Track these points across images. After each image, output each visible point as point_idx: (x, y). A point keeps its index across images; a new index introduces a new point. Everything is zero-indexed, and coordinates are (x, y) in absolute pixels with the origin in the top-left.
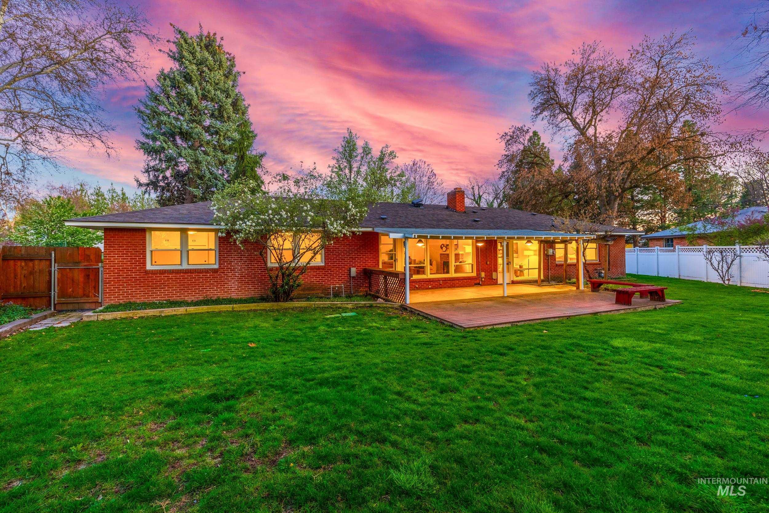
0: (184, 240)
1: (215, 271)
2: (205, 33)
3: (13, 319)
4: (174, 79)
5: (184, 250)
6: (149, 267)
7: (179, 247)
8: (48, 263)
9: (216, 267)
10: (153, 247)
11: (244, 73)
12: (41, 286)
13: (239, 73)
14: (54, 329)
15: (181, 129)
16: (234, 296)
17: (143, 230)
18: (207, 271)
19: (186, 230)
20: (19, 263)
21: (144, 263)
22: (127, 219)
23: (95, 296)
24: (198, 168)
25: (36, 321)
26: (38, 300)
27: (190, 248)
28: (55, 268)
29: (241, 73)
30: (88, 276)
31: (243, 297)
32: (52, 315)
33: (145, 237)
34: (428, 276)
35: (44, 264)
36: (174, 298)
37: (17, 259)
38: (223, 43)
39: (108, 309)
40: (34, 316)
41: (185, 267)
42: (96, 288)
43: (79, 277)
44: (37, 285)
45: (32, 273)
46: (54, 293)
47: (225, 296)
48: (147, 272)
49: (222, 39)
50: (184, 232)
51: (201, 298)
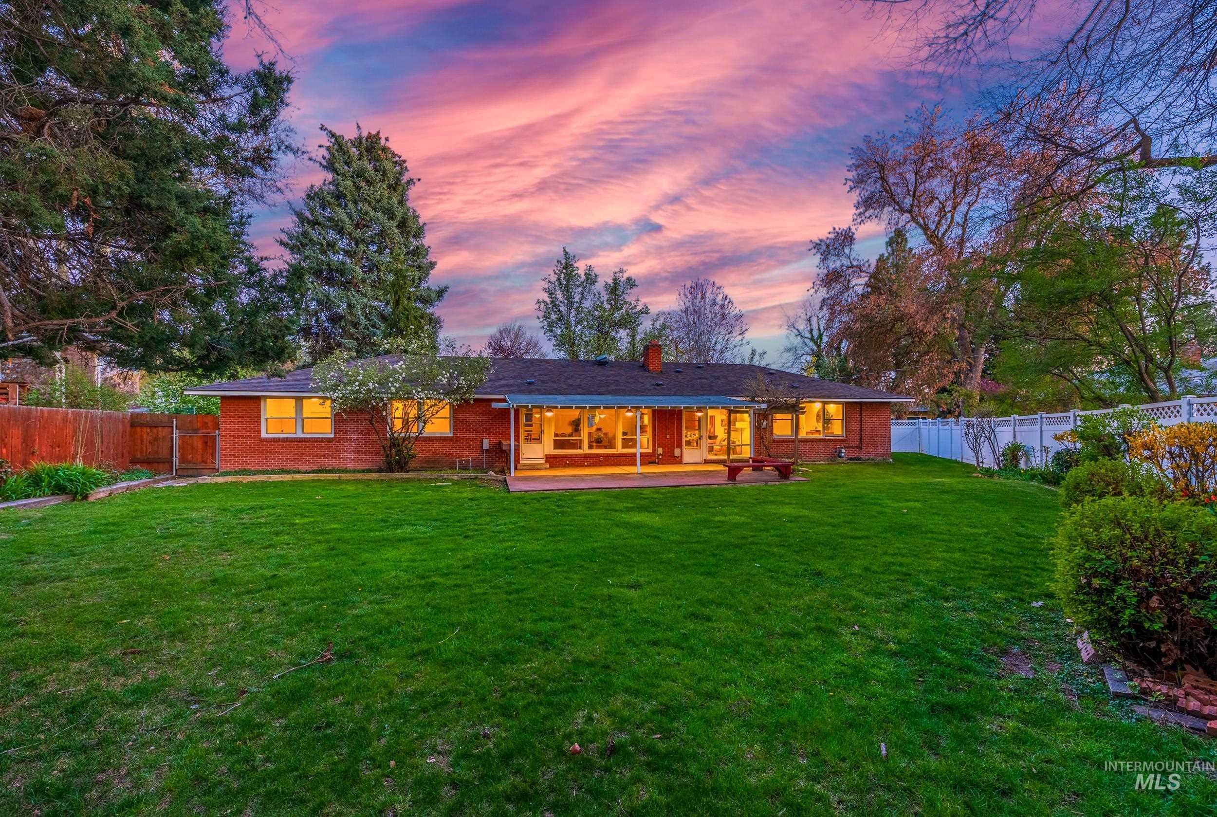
0: (299, 408)
1: (329, 440)
2: (365, 134)
3: (140, 478)
4: (324, 198)
5: (299, 418)
6: (263, 435)
7: (293, 415)
8: (170, 430)
9: (332, 436)
10: (268, 416)
11: (419, 180)
12: (164, 452)
13: (412, 180)
14: (173, 487)
15: (329, 265)
16: (350, 467)
17: (258, 398)
18: (321, 440)
19: (302, 398)
20: (145, 429)
21: (259, 431)
22: (242, 388)
23: (213, 463)
24: (351, 313)
25: (158, 482)
26: (161, 465)
27: (305, 416)
28: (176, 434)
29: (415, 181)
30: (206, 443)
31: (360, 468)
32: (173, 478)
33: (260, 405)
34: (585, 450)
35: (167, 431)
36: (288, 467)
37: (142, 426)
38: (388, 144)
39: (224, 474)
40: (157, 478)
41: (300, 435)
42: (213, 455)
43: (198, 444)
44: (160, 451)
45: (156, 439)
46: (176, 459)
47: (341, 466)
48: (262, 440)
49: (387, 139)
50: (299, 400)
51: (315, 468)
